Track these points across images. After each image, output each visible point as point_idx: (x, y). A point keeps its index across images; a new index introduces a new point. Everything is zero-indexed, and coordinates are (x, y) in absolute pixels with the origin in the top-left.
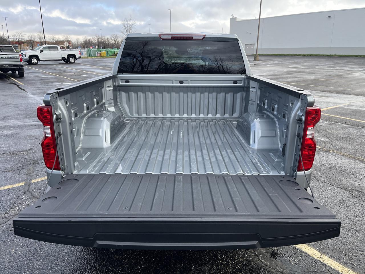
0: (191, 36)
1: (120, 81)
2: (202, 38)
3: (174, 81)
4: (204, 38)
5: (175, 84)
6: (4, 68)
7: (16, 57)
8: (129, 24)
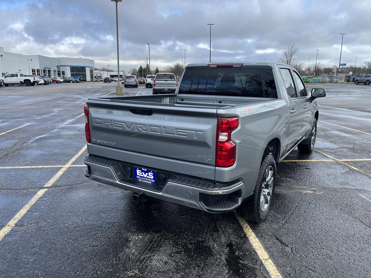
0: (232, 65)
1: (178, 99)
2: (240, 66)
3: (215, 101)
4: (242, 66)
5: (215, 104)
6: (164, 91)
7: (174, 83)
8: (291, 52)
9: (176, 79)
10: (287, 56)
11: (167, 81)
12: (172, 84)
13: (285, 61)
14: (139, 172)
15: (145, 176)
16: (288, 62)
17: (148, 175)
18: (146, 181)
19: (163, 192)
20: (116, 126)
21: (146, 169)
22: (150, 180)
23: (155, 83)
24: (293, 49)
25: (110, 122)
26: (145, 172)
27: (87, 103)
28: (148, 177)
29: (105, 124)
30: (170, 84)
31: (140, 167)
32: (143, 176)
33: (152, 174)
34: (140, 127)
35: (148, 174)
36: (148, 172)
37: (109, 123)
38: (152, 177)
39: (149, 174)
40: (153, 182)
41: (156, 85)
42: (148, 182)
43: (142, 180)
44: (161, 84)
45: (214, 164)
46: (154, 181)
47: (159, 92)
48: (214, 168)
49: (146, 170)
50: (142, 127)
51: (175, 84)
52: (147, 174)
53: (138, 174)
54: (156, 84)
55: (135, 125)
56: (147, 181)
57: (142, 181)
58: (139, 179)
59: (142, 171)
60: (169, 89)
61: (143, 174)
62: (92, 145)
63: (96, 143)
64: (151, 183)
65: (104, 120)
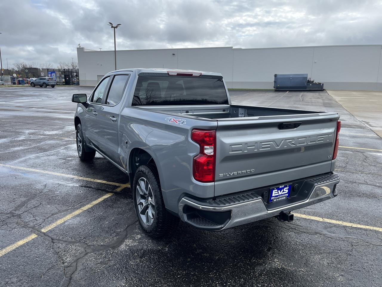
2: (199, 75)
14: (275, 192)
15: (280, 193)
17: (283, 191)
18: (281, 199)
19: (311, 198)
20: (263, 148)
21: (283, 185)
22: (284, 195)
25: (255, 144)
28: (283, 193)
29: (247, 150)
32: (278, 194)
33: (288, 188)
37: (254, 146)
38: (287, 191)
39: (285, 189)
42: (283, 198)
43: (277, 199)
46: (287, 195)
48: (331, 162)
49: (282, 187)
50: (291, 142)
52: (282, 190)
53: (273, 195)
55: (285, 141)
56: (281, 197)
57: (277, 200)
58: (274, 200)
59: (278, 189)
62: (216, 183)
63: (225, 178)
64: (285, 198)
65: (247, 144)
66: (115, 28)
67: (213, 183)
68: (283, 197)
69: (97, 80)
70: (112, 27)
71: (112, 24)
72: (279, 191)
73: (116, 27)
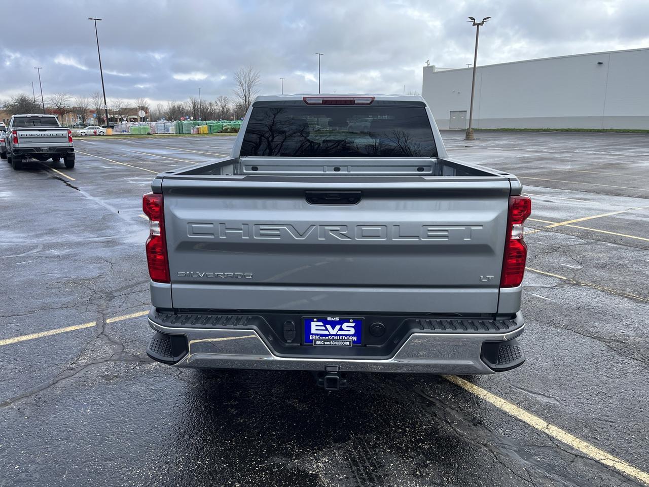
0: (352, 99)
1: (244, 168)
4: (371, 103)
6: (41, 152)
7: (61, 135)
8: (248, 79)
9: (60, 126)
10: (242, 87)
11: (45, 130)
12: (57, 137)
13: (241, 94)
14: (316, 326)
15: (333, 332)
16: (245, 97)
17: (341, 329)
18: (336, 343)
19: (398, 357)
20: (262, 235)
21: (337, 316)
22: (347, 338)
23: (15, 135)
24: (251, 75)
25: (242, 227)
26: (333, 324)
27: (155, 189)
28: (340, 333)
29: (226, 234)
30: (52, 137)
31: (322, 316)
32: (328, 333)
33: (353, 325)
34: (331, 230)
35: (341, 327)
36: (341, 323)
37: (241, 229)
38: (353, 331)
39: (345, 326)
40: (354, 342)
41: (19, 140)
42: (341, 343)
43: (324, 341)
44: (32, 137)
45: (498, 283)
46: (355, 339)
47: (28, 155)
48: (496, 291)
49: (337, 319)
50: (338, 230)
51: (65, 137)
52: (338, 327)
53: (313, 331)
54: (20, 138)
55: (319, 227)
56: (338, 341)
57: (326, 343)
58: (315, 342)
59: (326, 323)
60: (51, 148)
61: (327, 329)
62: (174, 286)
63: (190, 279)
64: (348, 343)
65: (224, 224)
66: (478, 25)
67: (166, 285)
68: (345, 341)
69: (449, 118)
70: (474, 24)
71: (474, 20)
72: (329, 327)
73: (482, 24)
